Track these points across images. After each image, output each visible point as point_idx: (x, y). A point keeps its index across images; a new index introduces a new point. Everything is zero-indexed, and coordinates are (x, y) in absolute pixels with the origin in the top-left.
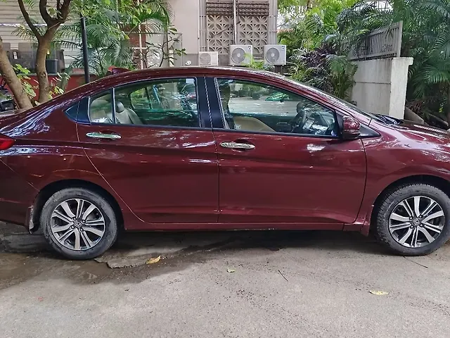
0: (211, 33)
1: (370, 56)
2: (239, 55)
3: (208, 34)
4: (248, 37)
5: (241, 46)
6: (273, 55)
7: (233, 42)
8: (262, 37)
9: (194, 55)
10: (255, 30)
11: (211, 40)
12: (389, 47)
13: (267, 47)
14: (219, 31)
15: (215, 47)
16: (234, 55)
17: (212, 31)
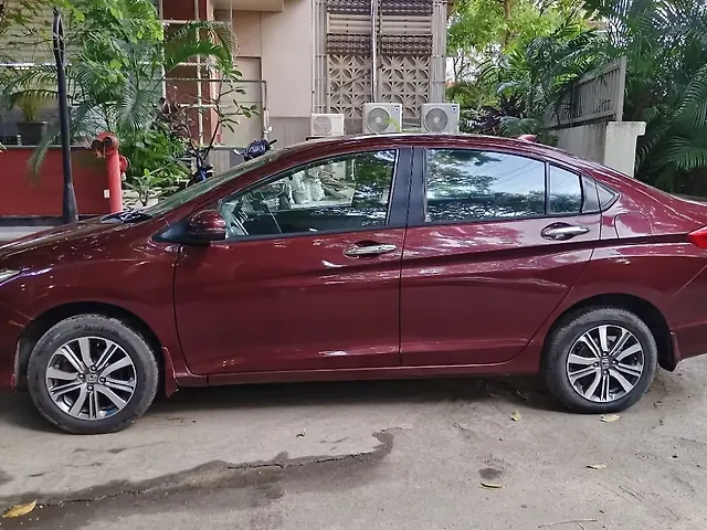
0: (333, 83)
1: (578, 120)
2: (379, 120)
3: (329, 86)
4: (396, 91)
5: (384, 105)
6: (436, 120)
7: (371, 99)
8: (420, 90)
9: (303, 118)
10: (408, 78)
11: (334, 95)
12: (606, 103)
13: (427, 107)
14: (349, 80)
15: (341, 106)
16: (371, 119)
17: (336, 80)
